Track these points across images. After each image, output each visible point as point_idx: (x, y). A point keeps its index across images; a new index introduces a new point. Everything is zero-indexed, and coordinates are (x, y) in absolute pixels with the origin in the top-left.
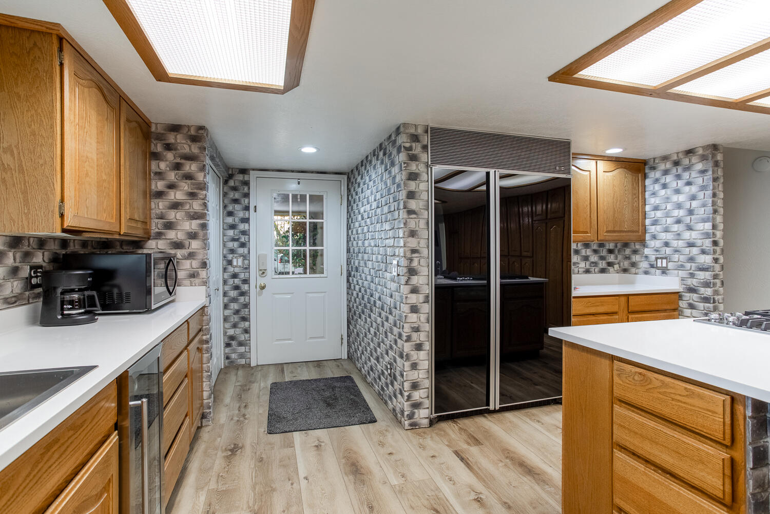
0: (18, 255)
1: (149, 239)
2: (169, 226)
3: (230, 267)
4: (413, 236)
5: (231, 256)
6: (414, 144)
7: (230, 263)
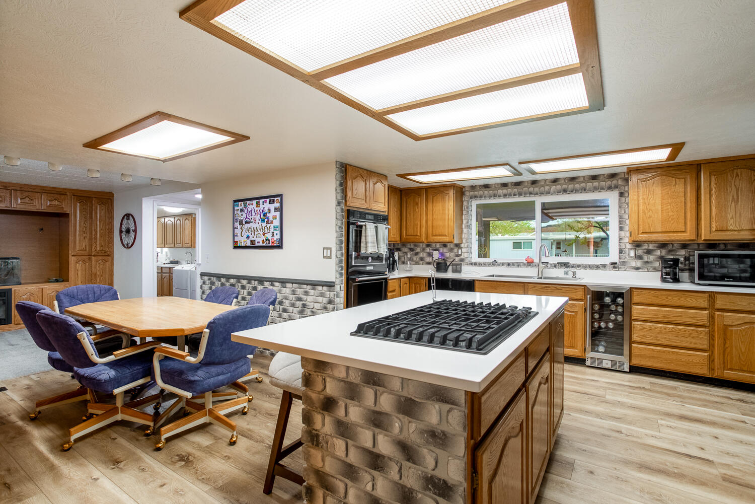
0: (664, 251)
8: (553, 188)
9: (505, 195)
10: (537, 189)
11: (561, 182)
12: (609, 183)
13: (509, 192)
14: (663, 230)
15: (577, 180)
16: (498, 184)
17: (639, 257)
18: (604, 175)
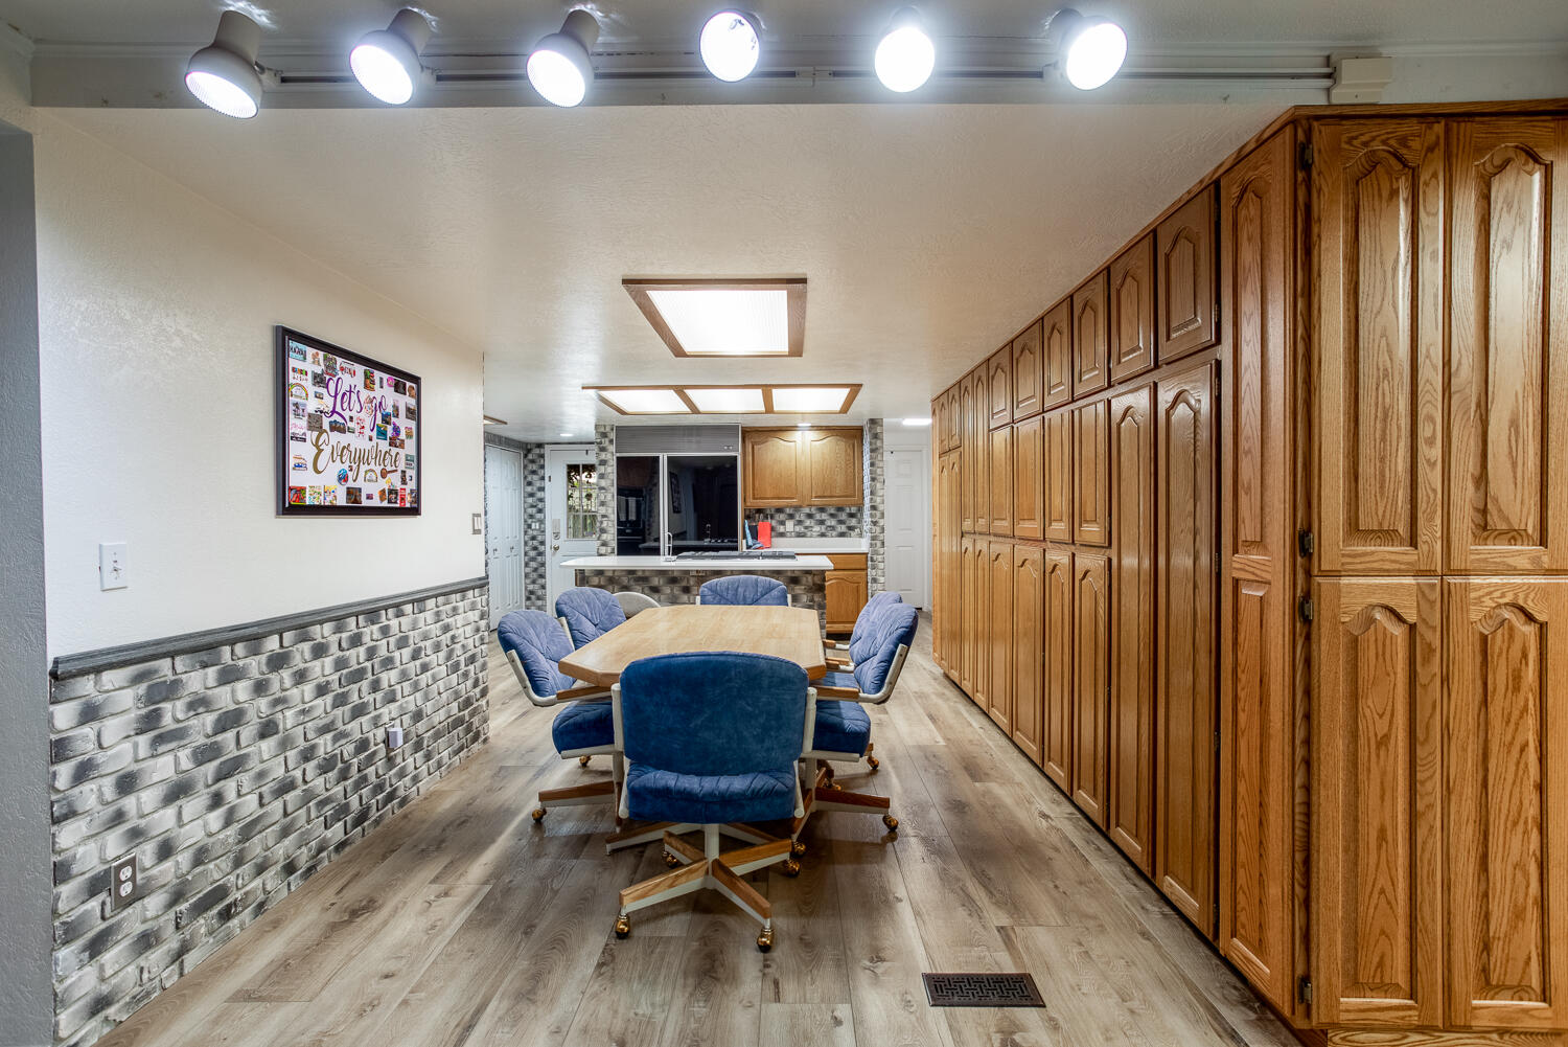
3: (529, 530)
5: (531, 520)
6: (603, 440)
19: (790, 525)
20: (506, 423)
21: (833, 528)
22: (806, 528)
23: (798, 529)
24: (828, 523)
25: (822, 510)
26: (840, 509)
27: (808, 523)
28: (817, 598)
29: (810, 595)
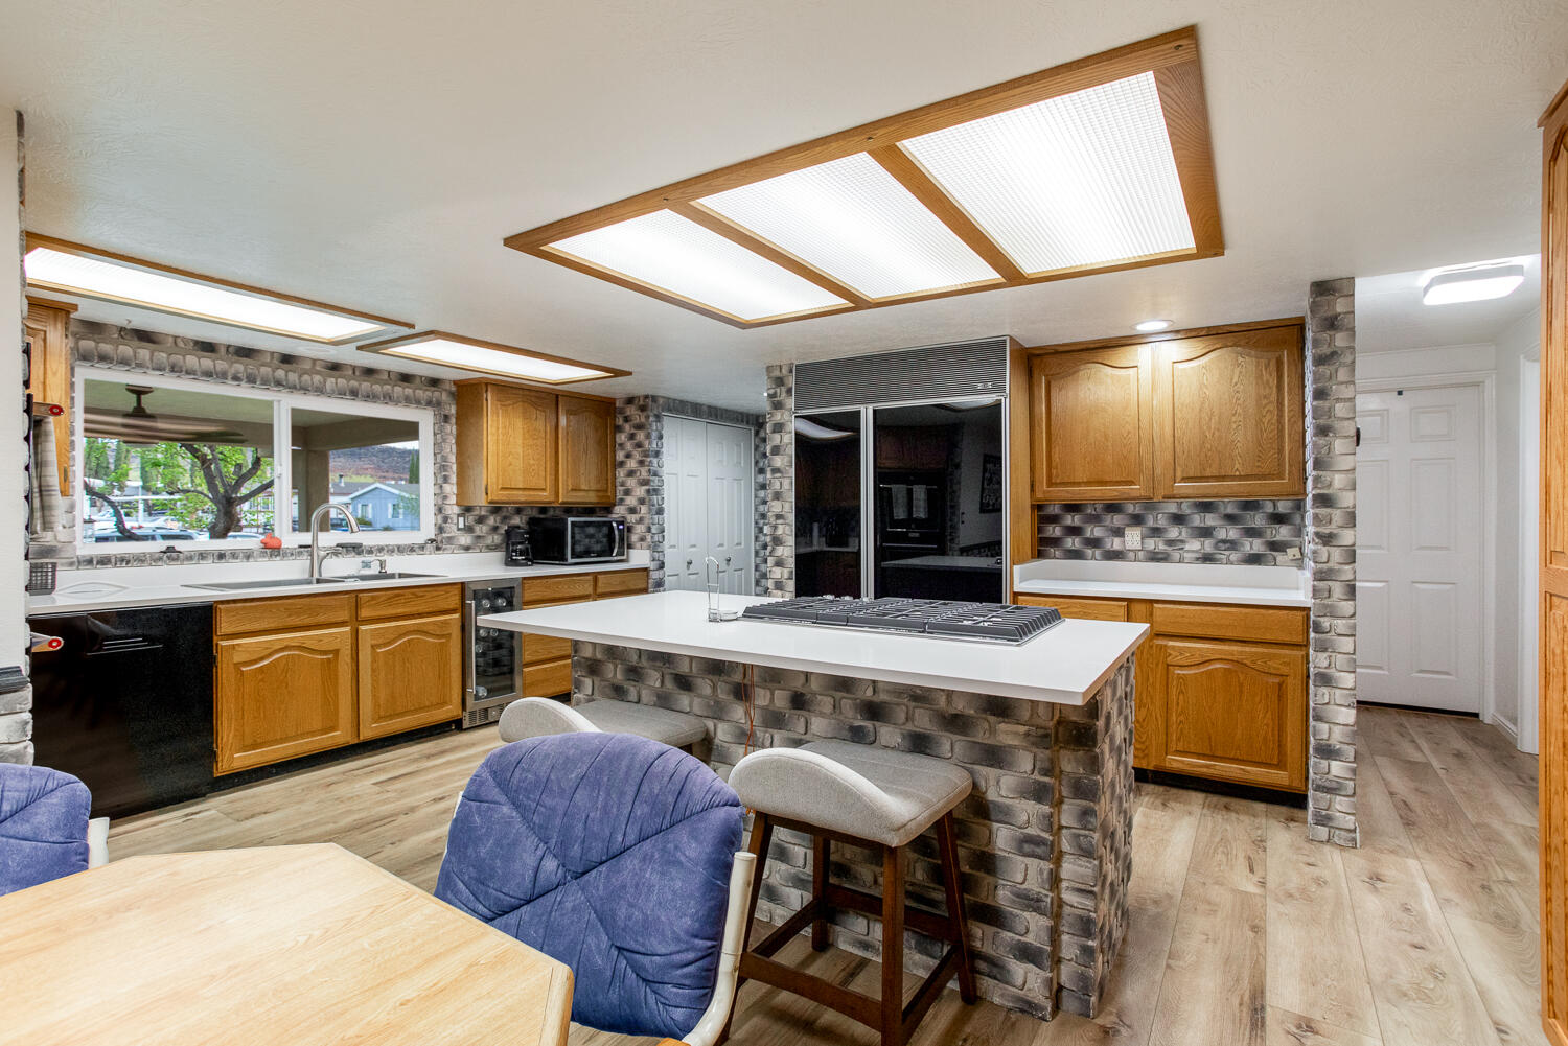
0: (498, 519)
1: (615, 505)
2: (627, 492)
3: (761, 535)
4: (778, 499)
5: (762, 522)
6: (778, 390)
7: (761, 530)
8: (330, 382)
9: (208, 374)
10: (293, 377)
11: (346, 373)
12: (429, 393)
13: (219, 368)
14: (525, 486)
15: (377, 376)
16: (185, 340)
17: (469, 529)
18: (421, 377)
19: (1133, 538)
20: (630, 374)
21: (1232, 545)
22: (1170, 543)
23: (1151, 544)
24: (1221, 534)
25: (1206, 507)
26: (1250, 505)
27: (1174, 532)
28: (1070, 763)
29: (1043, 754)
